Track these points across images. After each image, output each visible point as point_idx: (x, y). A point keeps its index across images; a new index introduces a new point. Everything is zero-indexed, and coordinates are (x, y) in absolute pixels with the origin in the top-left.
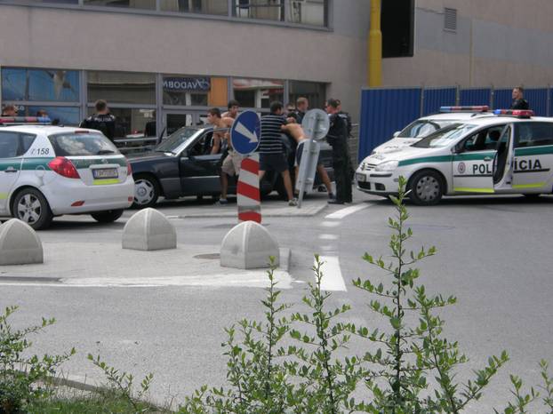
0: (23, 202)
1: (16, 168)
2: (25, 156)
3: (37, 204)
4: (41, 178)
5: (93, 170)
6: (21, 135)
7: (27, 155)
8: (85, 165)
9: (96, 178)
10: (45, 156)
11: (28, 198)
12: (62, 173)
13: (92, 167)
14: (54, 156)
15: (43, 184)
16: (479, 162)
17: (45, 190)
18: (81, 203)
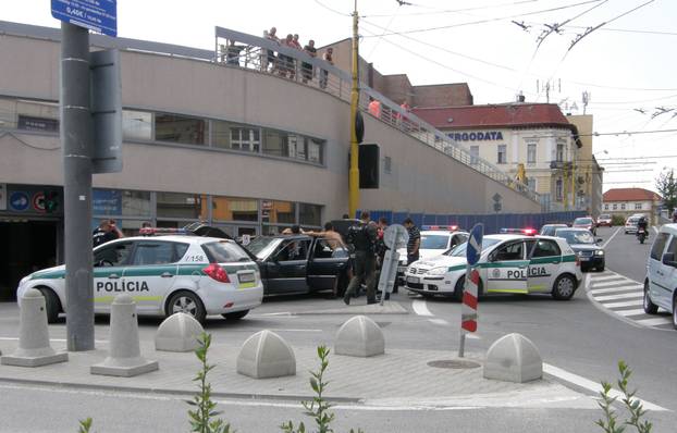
0: (179, 304)
1: (172, 273)
2: (179, 263)
3: (192, 305)
4: (197, 282)
5: (239, 275)
6: (175, 244)
7: (182, 261)
8: (233, 270)
9: (240, 282)
10: (199, 262)
11: (183, 300)
12: (215, 278)
13: (239, 272)
14: (208, 262)
15: (198, 288)
16: (514, 269)
17: (201, 293)
18: (230, 305)
